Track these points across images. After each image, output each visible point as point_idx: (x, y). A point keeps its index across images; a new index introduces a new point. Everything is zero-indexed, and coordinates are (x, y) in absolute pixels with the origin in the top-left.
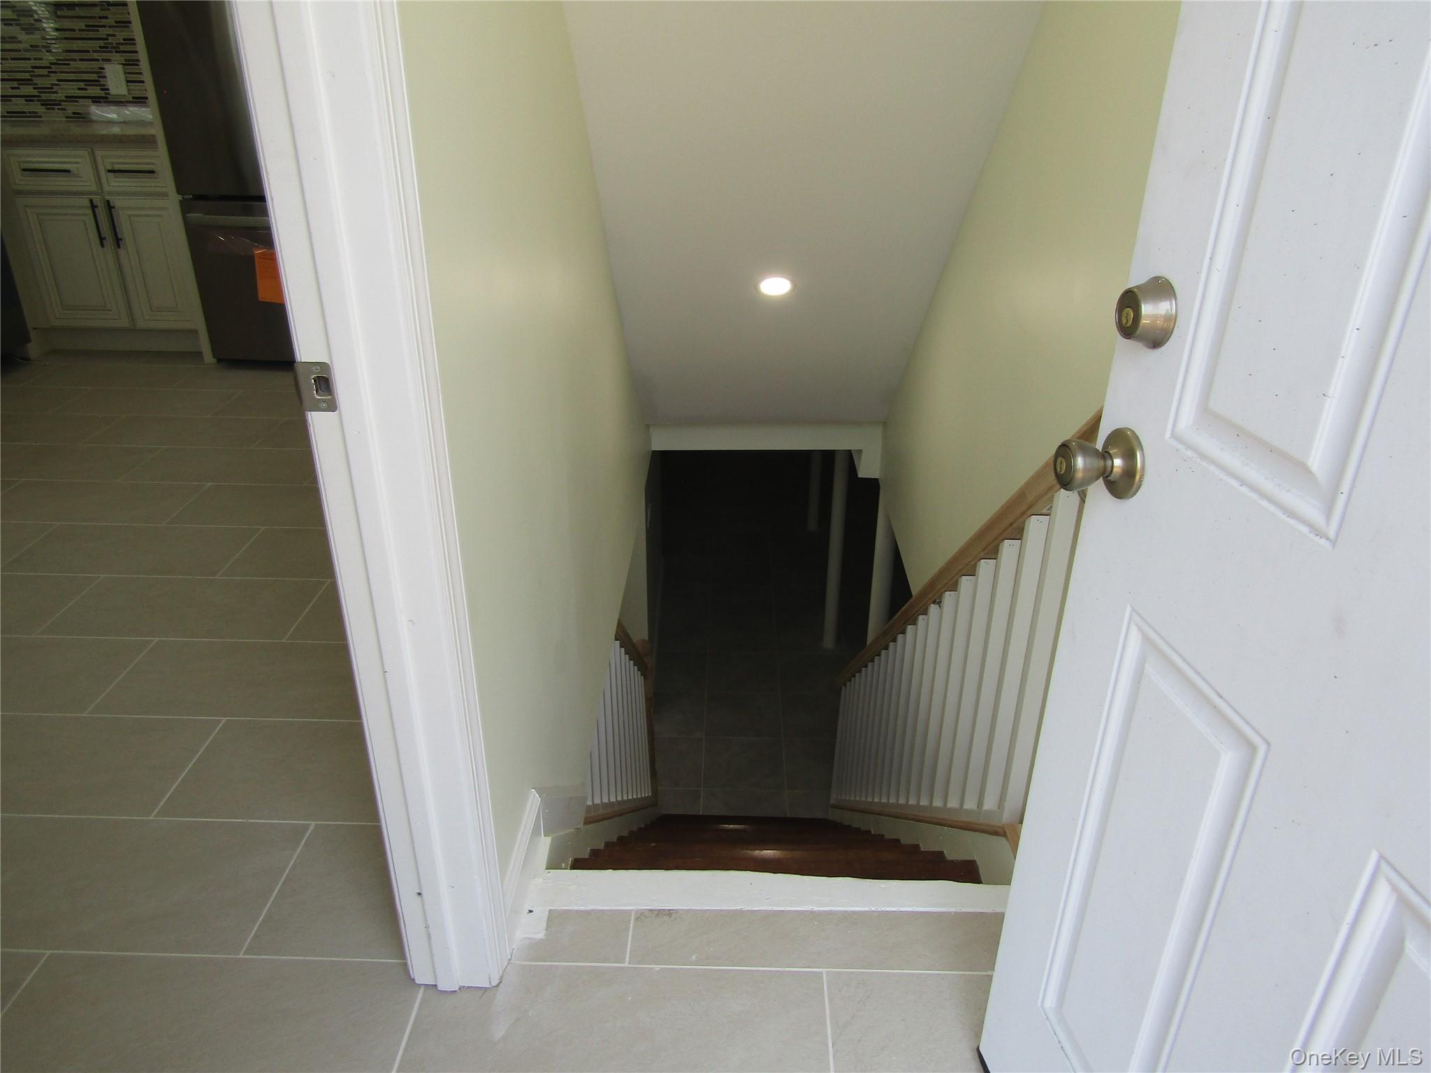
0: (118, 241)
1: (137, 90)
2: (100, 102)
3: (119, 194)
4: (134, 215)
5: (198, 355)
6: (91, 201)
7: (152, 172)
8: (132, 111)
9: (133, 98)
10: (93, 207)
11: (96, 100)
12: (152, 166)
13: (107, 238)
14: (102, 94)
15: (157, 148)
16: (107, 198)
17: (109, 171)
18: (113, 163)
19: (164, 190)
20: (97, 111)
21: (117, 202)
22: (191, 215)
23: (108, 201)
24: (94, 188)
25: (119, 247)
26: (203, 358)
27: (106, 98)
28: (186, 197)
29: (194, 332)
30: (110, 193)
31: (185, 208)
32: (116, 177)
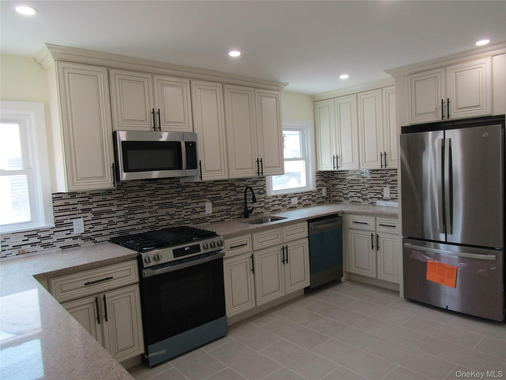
0: (378, 248)
1: (394, 196)
2: (380, 199)
3: (381, 232)
4: (385, 240)
5: (398, 292)
6: (372, 234)
7: (395, 227)
8: (390, 203)
9: (391, 198)
10: (372, 236)
11: (379, 198)
12: (394, 224)
13: (374, 247)
14: (381, 197)
15: (398, 219)
16: (377, 233)
17: (380, 225)
18: (381, 222)
19: (398, 233)
20: (379, 203)
21: (380, 235)
22: (406, 244)
23: (377, 235)
24: (374, 230)
25: (378, 250)
26: (399, 294)
27: (383, 198)
28: (405, 237)
29: (398, 285)
30: (378, 232)
31: (404, 241)
32: (382, 227)
